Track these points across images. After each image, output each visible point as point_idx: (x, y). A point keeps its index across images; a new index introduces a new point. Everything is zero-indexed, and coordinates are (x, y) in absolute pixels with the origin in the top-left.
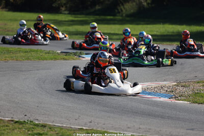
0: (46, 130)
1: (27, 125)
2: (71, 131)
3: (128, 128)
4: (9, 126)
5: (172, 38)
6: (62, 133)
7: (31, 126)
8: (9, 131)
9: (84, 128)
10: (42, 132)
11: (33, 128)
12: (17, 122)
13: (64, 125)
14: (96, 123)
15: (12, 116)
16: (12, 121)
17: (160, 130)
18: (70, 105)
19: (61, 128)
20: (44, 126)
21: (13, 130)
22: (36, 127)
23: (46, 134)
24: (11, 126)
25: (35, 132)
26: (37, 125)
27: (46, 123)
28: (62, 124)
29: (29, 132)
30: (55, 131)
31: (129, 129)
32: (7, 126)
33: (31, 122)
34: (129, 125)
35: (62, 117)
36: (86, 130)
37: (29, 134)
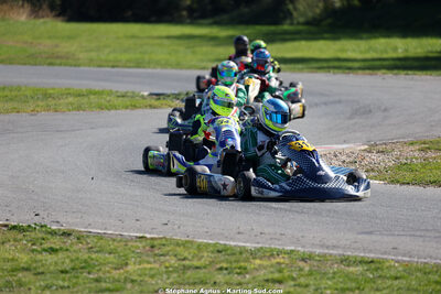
1: (33, 234)
2: (119, 242)
3: (239, 233)
6: (100, 247)
9: (148, 236)
10: (58, 246)
11: (44, 239)
12: (14, 227)
13: (110, 232)
14: (176, 227)
15: (8, 216)
16: (6, 226)
17: (303, 237)
18: (137, 193)
19: (100, 237)
20: (67, 234)
21: (3, 243)
22: (49, 236)
23: (67, 250)
25: (46, 246)
26: (53, 233)
27: (73, 228)
28: (106, 229)
29: (34, 247)
30: (88, 243)
31: (239, 236)
33: (42, 226)
34: (241, 230)
35: (110, 216)
36: (152, 239)
37: (33, 251)
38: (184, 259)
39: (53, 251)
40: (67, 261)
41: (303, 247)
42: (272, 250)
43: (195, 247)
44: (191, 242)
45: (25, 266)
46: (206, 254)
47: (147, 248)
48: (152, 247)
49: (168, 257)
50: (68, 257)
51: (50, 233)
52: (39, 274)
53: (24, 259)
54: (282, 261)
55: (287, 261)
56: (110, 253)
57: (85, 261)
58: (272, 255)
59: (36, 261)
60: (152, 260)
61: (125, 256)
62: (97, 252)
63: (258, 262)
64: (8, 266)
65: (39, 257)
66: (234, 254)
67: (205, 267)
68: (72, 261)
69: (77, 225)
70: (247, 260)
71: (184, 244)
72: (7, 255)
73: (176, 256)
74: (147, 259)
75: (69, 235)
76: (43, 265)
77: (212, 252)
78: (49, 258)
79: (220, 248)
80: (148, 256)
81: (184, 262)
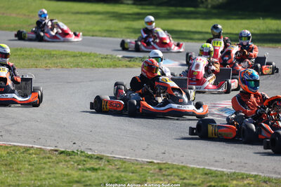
0: (102, 163)
1: (76, 157)
2: (137, 165)
3: (216, 161)
4: (51, 158)
5: (276, 38)
6: (125, 168)
7: (83, 158)
8: (52, 165)
9: (155, 161)
10: (97, 167)
11: (85, 161)
12: (62, 152)
13: (128, 158)
14: (172, 155)
15: (55, 144)
16: (56, 151)
17: (260, 165)
18: (136, 129)
19: (124, 161)
20: (100, 158)
21: (57, 163)
22: (89, 159)
23: (103, 169)
24: (54, 158)
25: (88, 166)
26: (90, 157)
27: (102, 154)
28: (125, 155)
29: (80, 167)
30: (116, 165)
31: (217, 164)
32: (48, 158)
33: (82, 152)
34: (217, 158)
35: (124, 146)
36: (158, 163)
37: (80, 169)
38: (184, 179)
39: (94, 170)
40: (105, 177)
41: (263, 173)
42: (242, 174)
43: (190, 170)
44: (186, 167)
45: (77, 179)
46: (198, 176)
47: (157, 170)
48: (161, 169)
49: (172, 177)
50: (105, 175)
51: (88, 157)
52: (87, 185)
53: (76, 175)
54: (251, 182)
55: (254, 182)
56: (133, 173)
57: (118, 178)
58: (243, 178)
59: (84, 177)
60: (162, 179)
61: (143, 175)
62: (123, 171)
63: (235, 182)
64: (65, 179)
65: (85, 174)
66: (217, 176)
67: (199, 185)
68: (109, 177)
69: (104, 152)
70: (227, 181)
71: (182, 168)
72: (63, 172)
73: (178, 176)
74: (159, 177)
75: (101, 159)
76: (90, 180)
77: (202, 174)
78: (93, 175)
79: (208, 172)
80: (158, 175)
81: (185, 181)
